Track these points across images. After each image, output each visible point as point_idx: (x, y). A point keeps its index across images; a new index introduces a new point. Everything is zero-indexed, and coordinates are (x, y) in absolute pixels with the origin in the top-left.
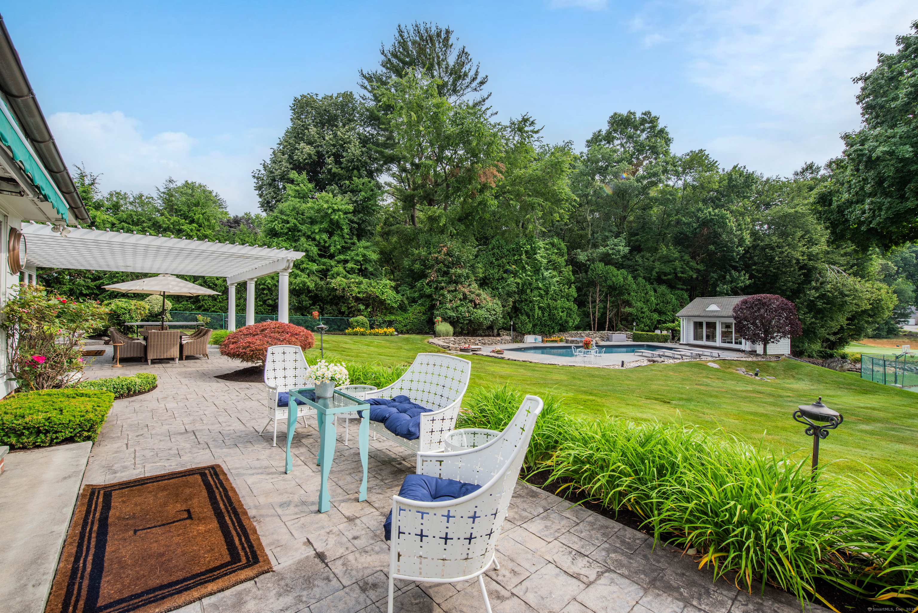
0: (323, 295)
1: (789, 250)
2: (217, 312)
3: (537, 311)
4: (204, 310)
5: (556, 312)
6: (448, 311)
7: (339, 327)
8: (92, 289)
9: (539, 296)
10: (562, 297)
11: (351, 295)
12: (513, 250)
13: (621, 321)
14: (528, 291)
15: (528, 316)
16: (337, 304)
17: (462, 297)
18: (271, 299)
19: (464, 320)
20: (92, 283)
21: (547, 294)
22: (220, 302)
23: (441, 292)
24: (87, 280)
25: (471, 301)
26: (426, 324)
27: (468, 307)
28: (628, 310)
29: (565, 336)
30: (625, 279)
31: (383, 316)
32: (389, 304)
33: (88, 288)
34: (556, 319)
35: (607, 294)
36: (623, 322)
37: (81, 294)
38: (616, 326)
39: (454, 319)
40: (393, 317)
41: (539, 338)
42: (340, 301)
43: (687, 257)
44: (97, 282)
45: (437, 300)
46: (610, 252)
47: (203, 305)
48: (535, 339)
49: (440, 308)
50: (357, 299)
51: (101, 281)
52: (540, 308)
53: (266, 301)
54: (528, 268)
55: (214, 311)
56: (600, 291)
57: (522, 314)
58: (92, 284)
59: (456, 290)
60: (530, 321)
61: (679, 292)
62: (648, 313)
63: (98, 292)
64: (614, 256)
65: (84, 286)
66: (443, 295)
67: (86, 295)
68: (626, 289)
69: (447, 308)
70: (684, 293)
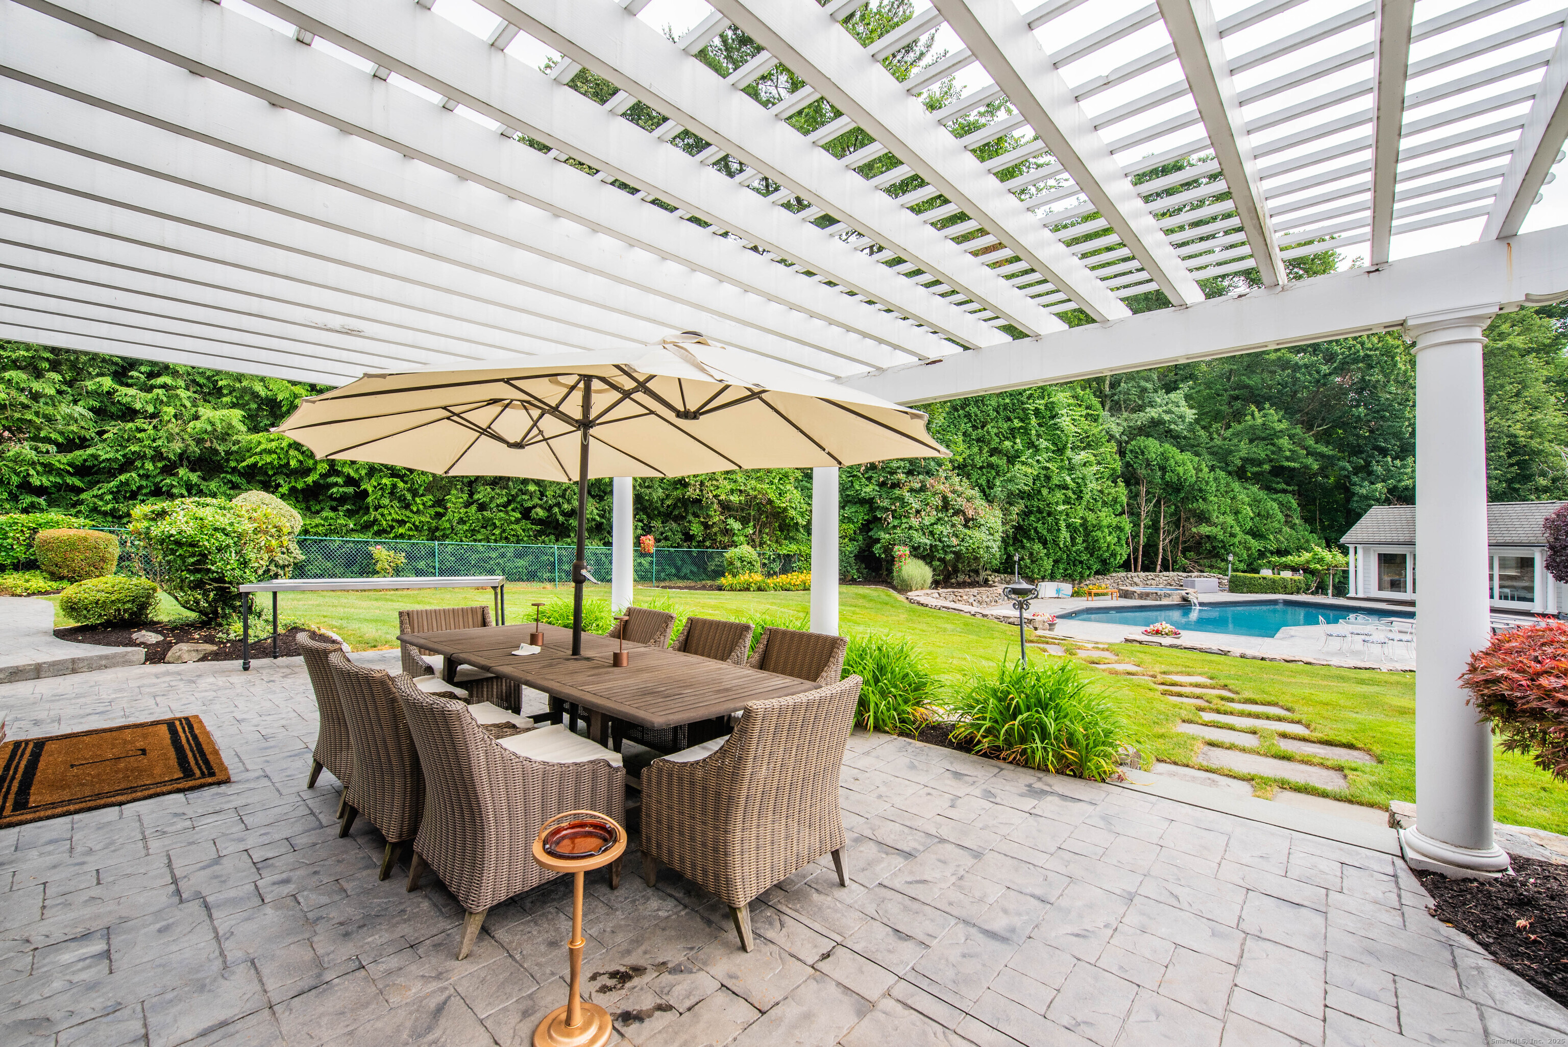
0: (655, 496)
1: (1496, 419)
2: (410, 537)
3: (1065, 534)
4: (378, 533)
5: (1099, 533)
6: (915, 534)
7: (678, 569)
8: (60, 472)
9: (1064, 503)
10: (1105, 503)
11: (715, 496)
12: (1005, 409)
13: (1184, 553)
14: (1045, 492)
15: (1044, 543)
16: (679, 519)
17: (940, 503)
18: (541, 507)
19: (946, 553)
20: (60, 457)
21: (1080, 498)
22: (418, 512)
23: (897, 492)
24: (43, 447)
25: (957, 513)
26: (852, 560)
27: (953, 526)
28: (1205, 529)
29: (1106, 583)
30: (1198, 470)
31: (774, 545)
32: (792, 519)
33: (49, 469)
34: (1100, 548)
35: (1159, 502)
36: (1188, 554)
37: (26, 486)
38: (1175, 562)
39: (925, 549)
40: (793, 547)
41: (1067, 588)
42: (686, 511)
43: (1298, 430)
44: (78, 453)
45: (887, 509)
46: (1167, 417)
47: (375, 520)
48: (1058, 591)
49: (895, 527)
50: (726, 507)
51: (90, 451)
52: (1068, 526)
53: (530, 509)
54: (1043, 443)
55: (402, 536)
56: (1148, 493)
57: (1030, 539)
58: (61, 460)
59: (923, 489)
60: (1048, 555)
61: (1281, 497)
62: (1240, 536)
63: (78, 483)
64: (1173, 426)
65: (33, 464)
66: (901, 499)
67: (40, 491)
68: (1200, 490)
69: (911, 528)
70: (1290, 497)
